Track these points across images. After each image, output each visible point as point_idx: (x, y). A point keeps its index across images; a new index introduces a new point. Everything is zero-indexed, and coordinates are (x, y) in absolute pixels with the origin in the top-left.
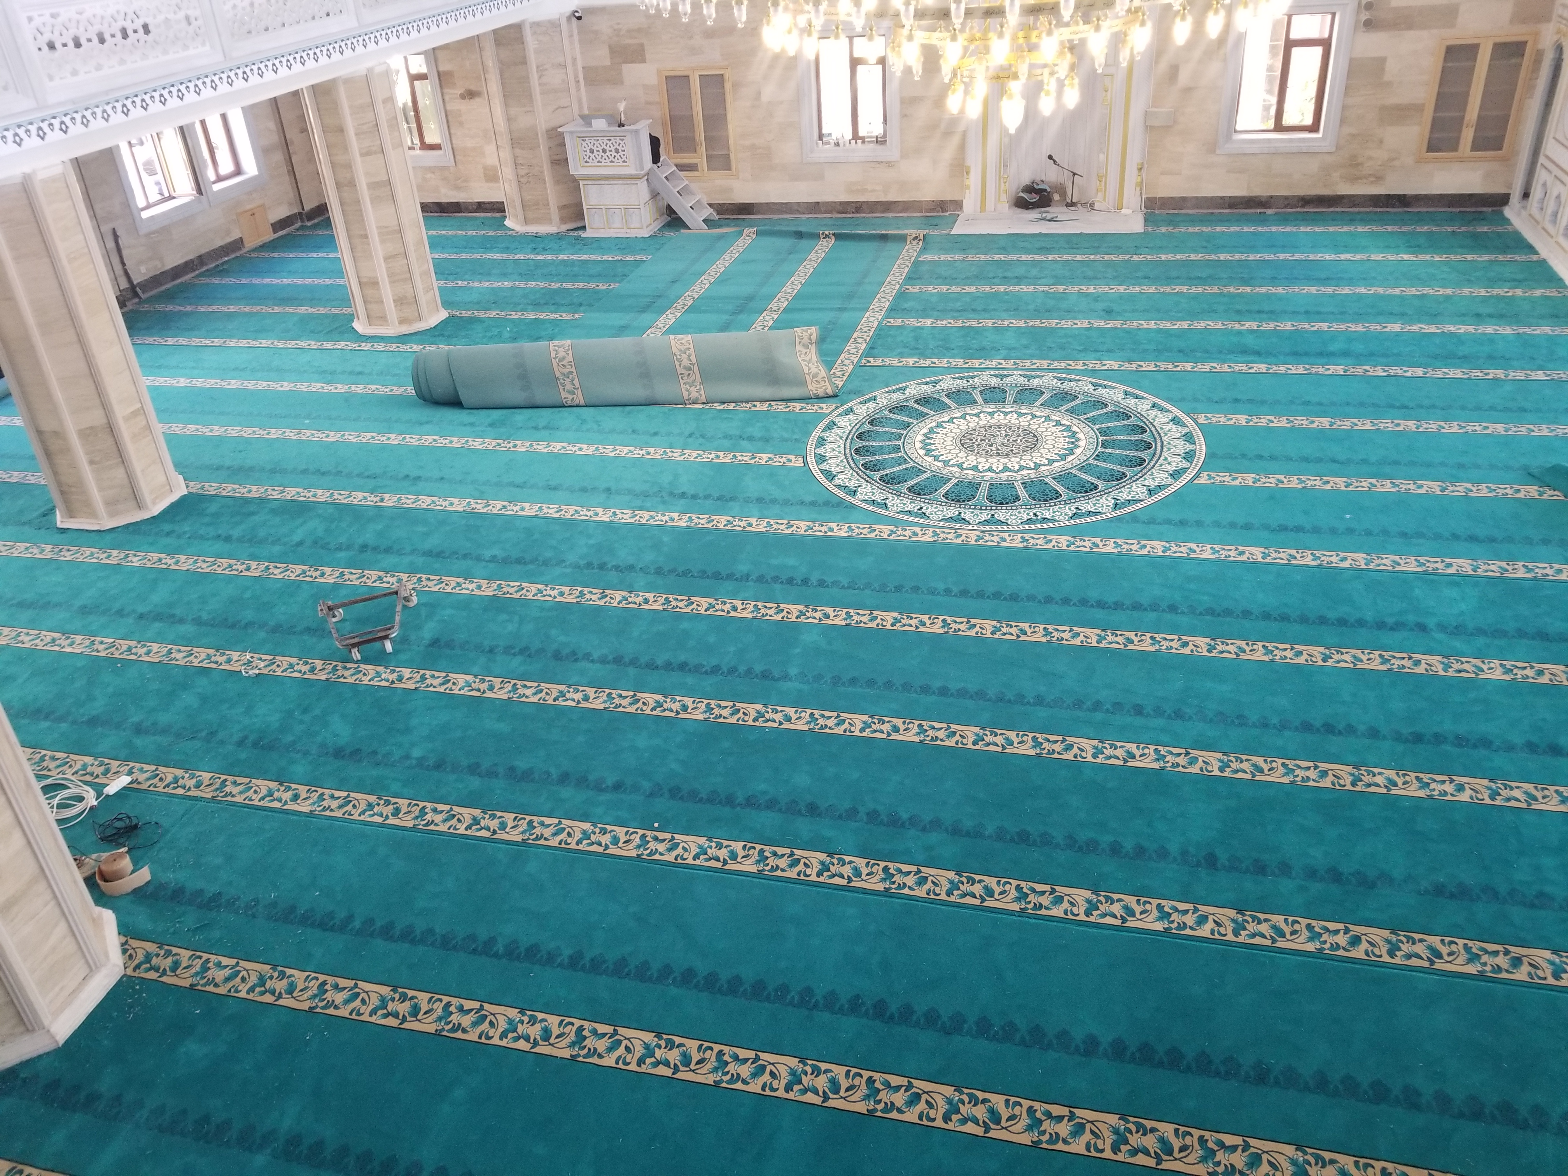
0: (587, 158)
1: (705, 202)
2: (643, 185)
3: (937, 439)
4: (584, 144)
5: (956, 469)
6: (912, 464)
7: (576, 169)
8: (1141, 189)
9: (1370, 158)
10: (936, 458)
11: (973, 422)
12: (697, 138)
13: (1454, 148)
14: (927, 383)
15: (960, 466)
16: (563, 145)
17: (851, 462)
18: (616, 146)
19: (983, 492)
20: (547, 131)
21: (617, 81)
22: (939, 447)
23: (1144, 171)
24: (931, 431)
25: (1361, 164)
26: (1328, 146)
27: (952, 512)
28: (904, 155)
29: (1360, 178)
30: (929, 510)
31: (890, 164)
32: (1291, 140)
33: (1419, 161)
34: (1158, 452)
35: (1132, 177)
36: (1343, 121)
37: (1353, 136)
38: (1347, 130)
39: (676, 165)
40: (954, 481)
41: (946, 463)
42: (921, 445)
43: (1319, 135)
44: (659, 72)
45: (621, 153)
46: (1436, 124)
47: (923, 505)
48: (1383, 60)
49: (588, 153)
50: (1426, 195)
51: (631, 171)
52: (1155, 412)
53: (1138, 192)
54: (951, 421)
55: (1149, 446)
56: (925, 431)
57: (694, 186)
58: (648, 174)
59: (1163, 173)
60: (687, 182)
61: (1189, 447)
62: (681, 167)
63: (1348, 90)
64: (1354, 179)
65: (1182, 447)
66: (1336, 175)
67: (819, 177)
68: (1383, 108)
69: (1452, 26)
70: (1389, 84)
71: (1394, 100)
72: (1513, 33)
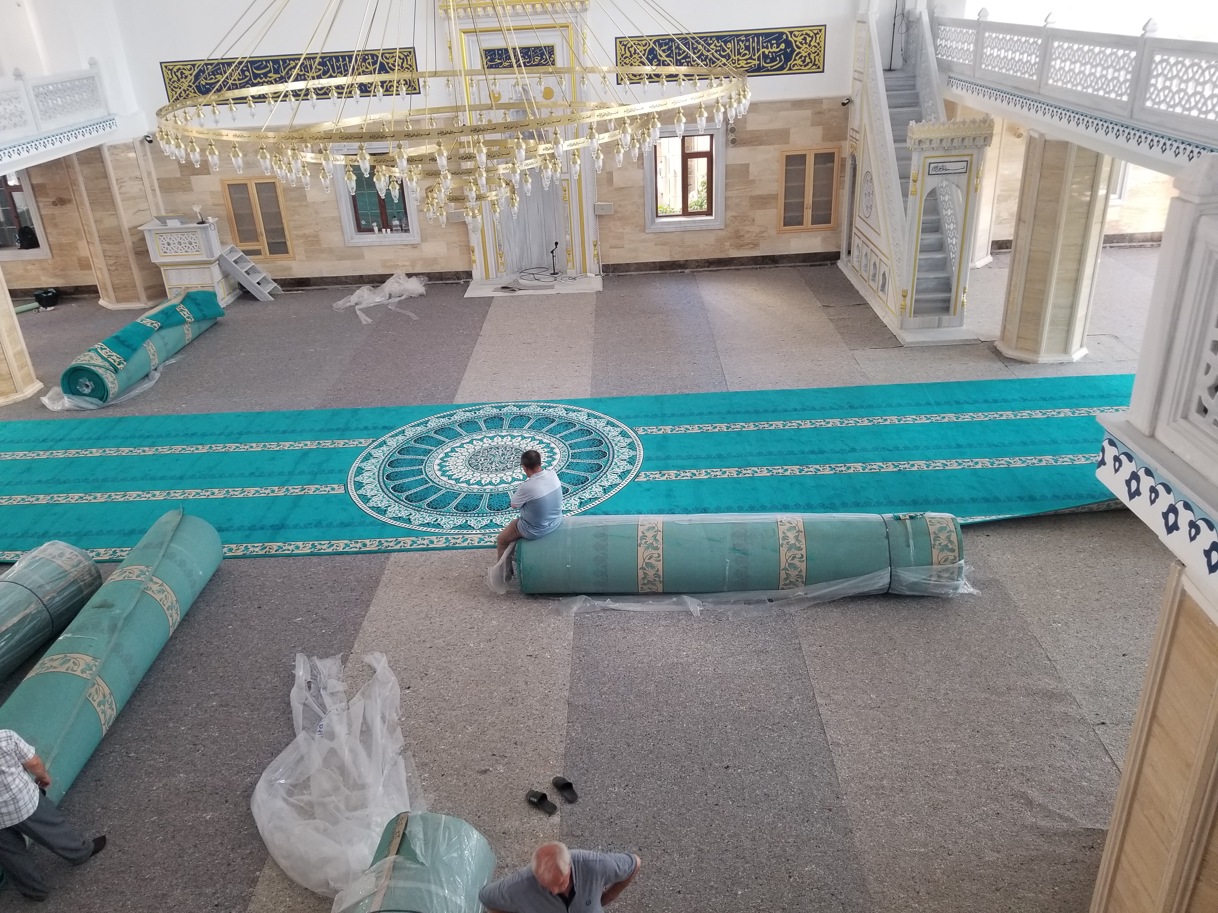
0: (165, 250)
1: (270, 278)
2: (215, 269)
3: (451, 461)
4: (162, 238)
5: (464, 485)
6: (431, 484)
7: (156, 257)
8: (598, 259)
9: (748, 232)
10: (450, 477)
11: (478, 445)
12: (259, 231)
13: (801, 223)
14: (443, 417)
15: (468, 482)
16: (143, 239)
17: (384, 487)
18: (190, 239)
19: (484, 503)
20: (130, 229)
21: (187, 188)
22: (452, 467)
23: (598, 247)
24: (447, 456)
25: (743, 236)
26: (719, 225)
27: (461, 521)
28: (424, 239)
29: (743, 246)
30: (443, 520)
31: (414, 246)
32: (694, 222)
33: (780, 232)
34: (611, 459)
35: (590, 252)
36: (727, 207)
37: (735, 217)
38: (731, 213)
39: (243, 251)
40: (463, 495)
41: (457, 480)
42: (439, 467)
43: (713, 218)
44: (222, 181)
45: (194, 245)
46: (787, 207)
47: (439, 517)
48: (747, 166)
49: (166, 246)
50: (786, 255)
51: (204, 258)
52: (609, 428)
53: (596, 261)
54: (462, 446)
55: (604, 454)
56: (442, 455)
57: (259, 267)
58: (218, 260)
59: (611, 247)
60: (253, 264)
61: (632, 453)
62: (248, 253)
63: (728, 186)
64: (739, 247)
65: (627, 454)
66: (727, 244)
67: (360, 257)
68: (752, 198)
69: (788, 143)
70: (753, 181)
71: (758, 192)
72: (826, 148)
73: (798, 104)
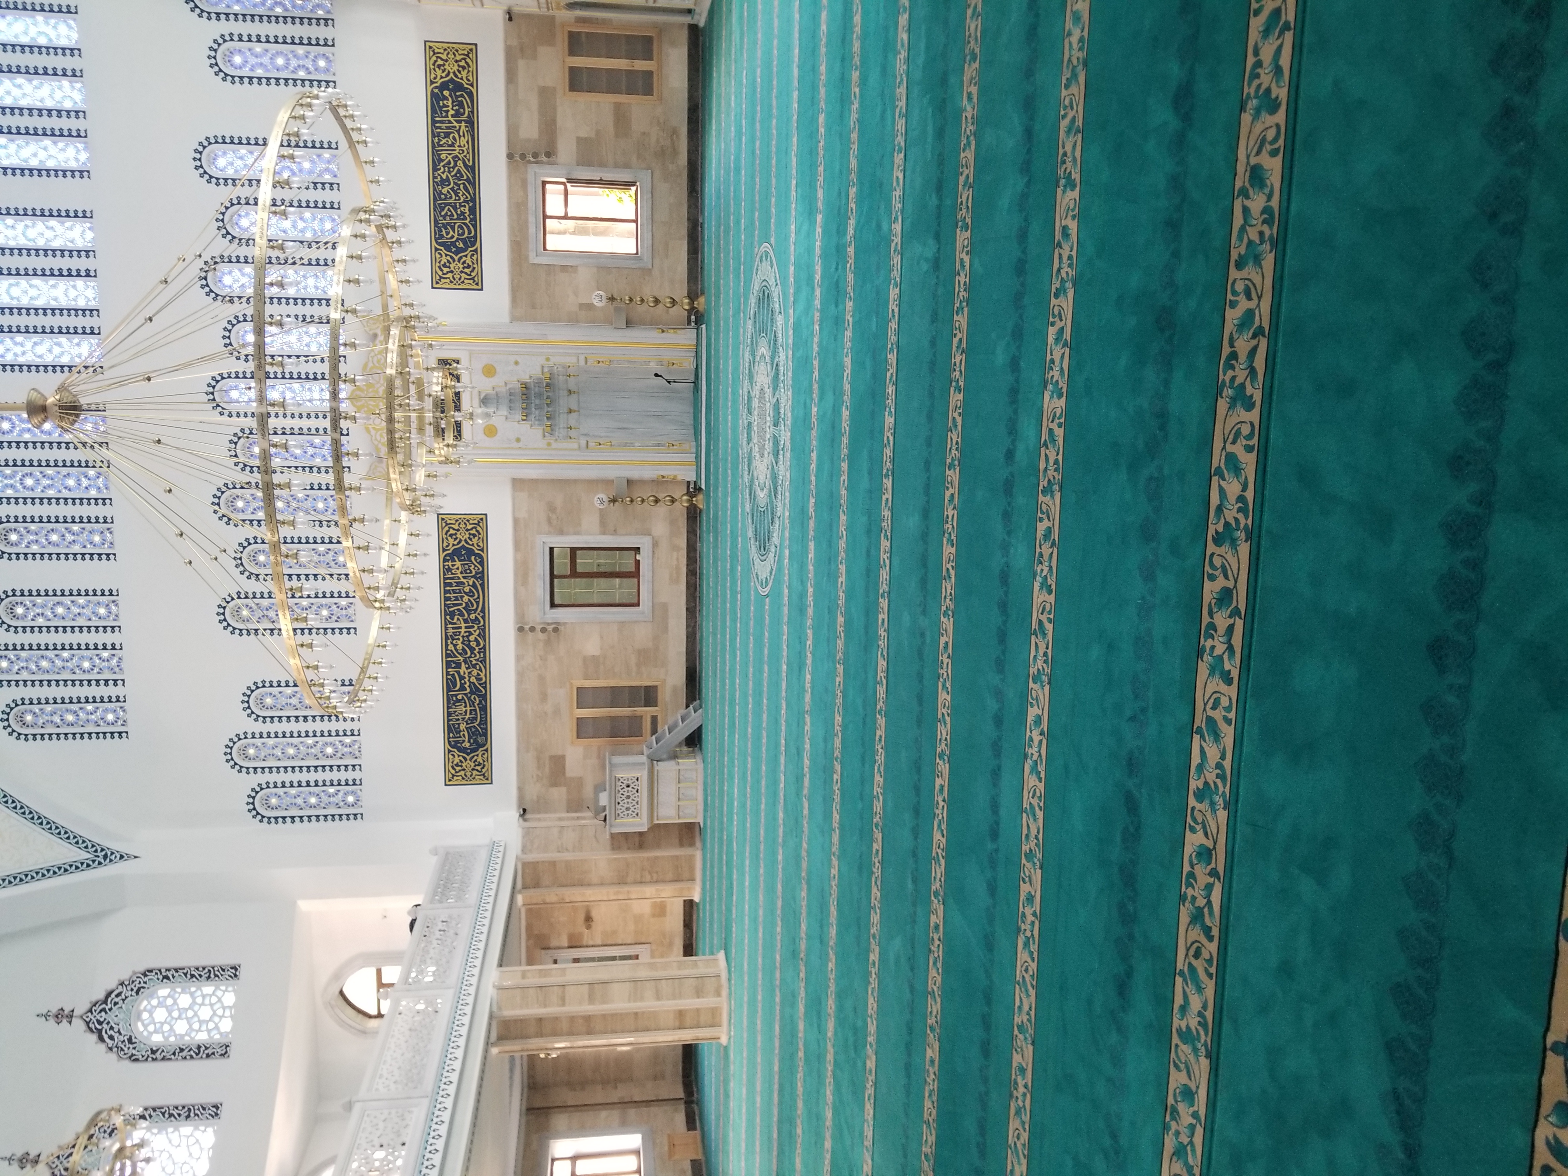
0: (635, 814)
1: (685, 714)
2: (661, 765)
4: (621, 814)
7: (641, 824)
8: (682, 329)
9: (658, 141)
12: (629, 714)
13: (651, 74)
16: (625, 835)
18: (624, 785)
20: (611, 850)
21: (579, 782)
23: (665, 327)
25: (662, 148)
26: (647, 177)
28: (648, 533)
29: (671, 147)
31: (655, 544)
32: (642, 208)
33: (660, 100)
35: (671, 337)
36: (627, 166)
37: (639, 157)
38: (634, 163)
39: (651, 736)
44: (573, 744)
45: (629, 781)
46: (631, 91)
48: (579, 140)
49: (632, 813)
50: (688, 92)
51: (646, 774)
53: (680, 331)
57: (670, 721)
58: (652, 760)
60: (666, 727)
62: (654, 731)
63: (602, 165)
64: (675, 152)
66: (671, 167)
67: (665, 607)
68: (617, 136)
69: (554, 89)
70: (598, 132)
71: (611, 129)
72: (562, 42)
73: (511, 76)
